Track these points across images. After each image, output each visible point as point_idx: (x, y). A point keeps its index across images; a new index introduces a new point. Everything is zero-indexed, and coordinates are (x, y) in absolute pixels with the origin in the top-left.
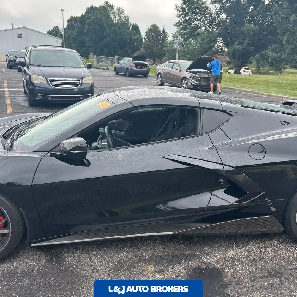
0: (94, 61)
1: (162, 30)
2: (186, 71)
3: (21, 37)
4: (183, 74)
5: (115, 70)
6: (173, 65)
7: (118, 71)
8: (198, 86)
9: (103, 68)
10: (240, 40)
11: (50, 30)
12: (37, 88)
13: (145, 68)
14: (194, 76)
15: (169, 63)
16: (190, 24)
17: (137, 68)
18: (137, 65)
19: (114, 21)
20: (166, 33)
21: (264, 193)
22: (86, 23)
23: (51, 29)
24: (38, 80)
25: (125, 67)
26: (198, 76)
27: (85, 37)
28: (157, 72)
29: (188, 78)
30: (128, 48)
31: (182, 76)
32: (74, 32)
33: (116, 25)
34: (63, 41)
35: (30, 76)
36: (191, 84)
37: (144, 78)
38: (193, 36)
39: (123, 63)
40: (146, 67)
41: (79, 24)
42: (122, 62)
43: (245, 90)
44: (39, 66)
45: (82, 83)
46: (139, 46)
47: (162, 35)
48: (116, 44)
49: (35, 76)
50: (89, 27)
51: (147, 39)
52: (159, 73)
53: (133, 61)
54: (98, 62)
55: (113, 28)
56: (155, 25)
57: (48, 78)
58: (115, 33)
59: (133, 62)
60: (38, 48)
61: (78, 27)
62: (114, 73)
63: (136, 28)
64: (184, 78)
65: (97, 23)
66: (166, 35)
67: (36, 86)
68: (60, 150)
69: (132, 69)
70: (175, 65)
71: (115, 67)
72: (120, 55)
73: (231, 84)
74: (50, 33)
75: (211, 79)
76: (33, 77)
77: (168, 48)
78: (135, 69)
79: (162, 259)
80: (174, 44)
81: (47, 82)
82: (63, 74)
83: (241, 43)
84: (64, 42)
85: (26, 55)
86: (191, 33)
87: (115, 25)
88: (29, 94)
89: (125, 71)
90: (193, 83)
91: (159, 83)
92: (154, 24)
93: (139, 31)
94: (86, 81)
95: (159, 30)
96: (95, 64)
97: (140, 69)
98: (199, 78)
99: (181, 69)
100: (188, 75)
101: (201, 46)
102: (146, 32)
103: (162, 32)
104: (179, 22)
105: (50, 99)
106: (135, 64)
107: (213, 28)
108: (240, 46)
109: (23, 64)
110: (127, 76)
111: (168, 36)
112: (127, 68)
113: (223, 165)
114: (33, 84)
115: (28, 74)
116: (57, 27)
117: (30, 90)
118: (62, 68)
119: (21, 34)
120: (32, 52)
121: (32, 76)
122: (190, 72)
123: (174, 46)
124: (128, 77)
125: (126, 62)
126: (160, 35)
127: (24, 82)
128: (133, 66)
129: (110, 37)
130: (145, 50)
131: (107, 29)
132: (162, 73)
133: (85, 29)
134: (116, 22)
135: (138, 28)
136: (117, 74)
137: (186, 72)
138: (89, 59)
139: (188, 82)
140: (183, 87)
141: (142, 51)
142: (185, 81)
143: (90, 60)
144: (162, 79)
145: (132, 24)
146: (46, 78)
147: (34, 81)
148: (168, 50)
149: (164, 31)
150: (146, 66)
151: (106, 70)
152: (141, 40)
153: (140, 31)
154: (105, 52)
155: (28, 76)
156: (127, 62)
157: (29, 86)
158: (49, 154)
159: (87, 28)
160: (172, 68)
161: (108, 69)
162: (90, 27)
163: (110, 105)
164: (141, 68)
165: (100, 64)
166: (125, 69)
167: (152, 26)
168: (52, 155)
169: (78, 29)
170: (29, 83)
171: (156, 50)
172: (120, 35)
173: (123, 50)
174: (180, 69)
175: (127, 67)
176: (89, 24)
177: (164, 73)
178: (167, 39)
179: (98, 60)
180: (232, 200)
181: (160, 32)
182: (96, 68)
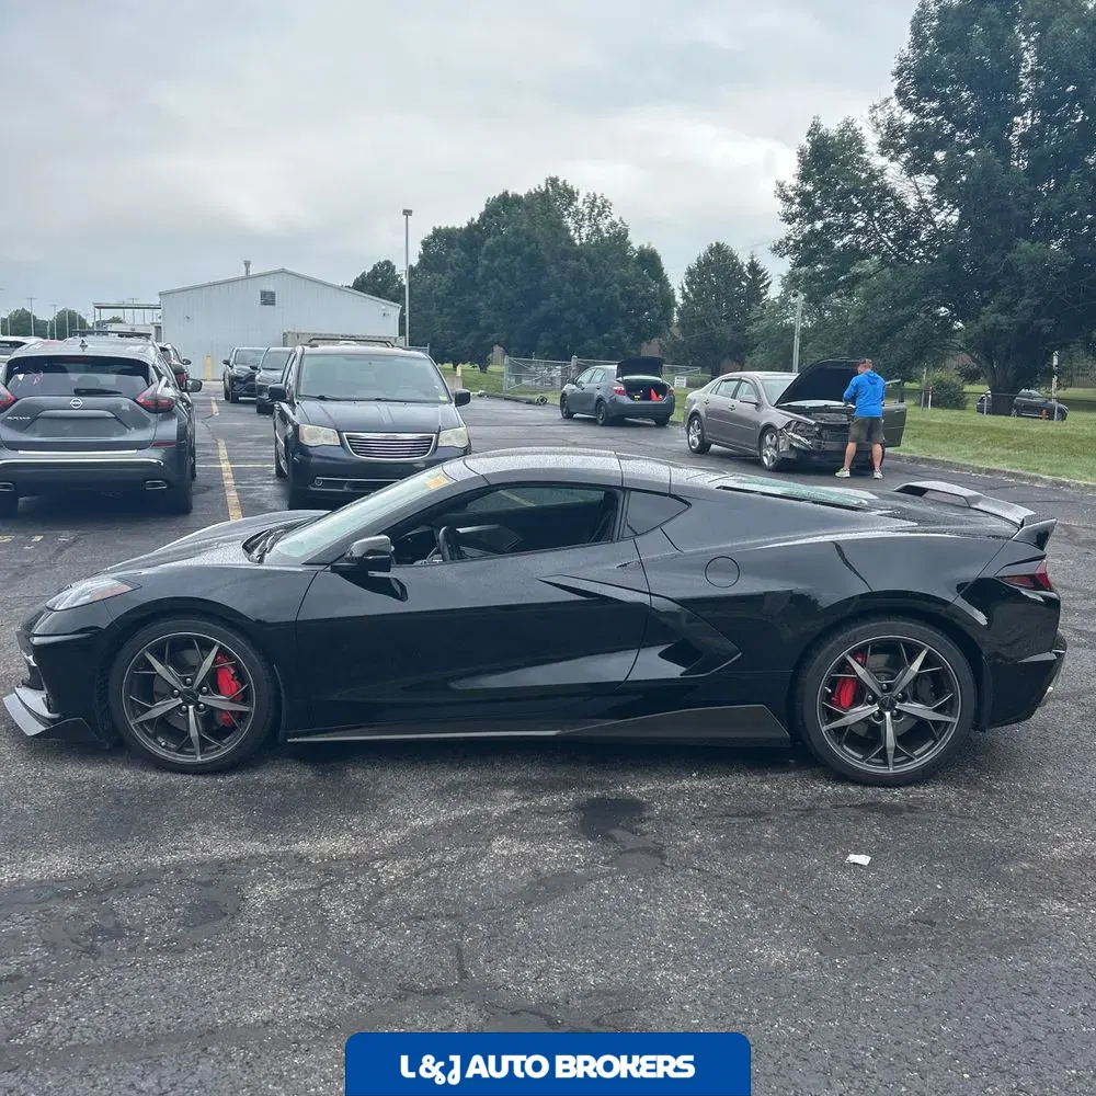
0: (502, 374)
1: (747, 261)
2: (777, 406)
3: (272, 303)
4: (766, 416)
5: (562, 405)
6: (738, 387)
7: (571, 409)
8: (813, 452)
9: (529, 397)
10: (1003, 297)
11: (363, 275)
12: (313, 460)
13: (661, 396)
14: (798, 423)
15: (726, 381)
16: (828, 245)
17: (633, 399)
18: (631, 388)
19: (577, 242)
20: (762, 271)
21: (740, 654)
22: (484, 249)
23: (369, 269)
24: (319, 438)
25: (592, 395)
26: (813, 422)
27: (478, 295)
28: (689, 409)
29: (779, 428)
30: (621, 330)
31: (763, 423)
32: (445, 279)
33: (582, 255)
34: (403, 310)
35: (296, 428)
36: (791, 446)
37: (658, 430)
38: (840, 283)
39: (589, 382)
40: (664, 395)
41: (457, 254)
42: (584, 378)
43: (980, 466)
44: (322, 398)
45: (436, 447)
46: (660, 319)
47: (746, 279)
48: (581, 316)
49: (309, 426)
50: (492, 261)
51: (691, 296)
52: (695, 414)
53: (618, 377)
54: (518, 380)
55: (573, 264)
56: (722, 246)
57: (344, 434)
58: (578, 279)
59: (620, 379)
60: (322, 348)
61: (457, 265)
62: (558, 415)
63: (650, 260)
64: (769, 428)
65: (517, 250)
66: (762, 280)
67: (309, 455)
68: (348, 560)
69: (614, 402)
70: (745, 387)
71: (564, 395)
72: (594, 353)
73: (943, 447)
74: (362, 285)
75: (854, 431)
76: (305, 429)
77: (764, 324)
78: (626, 400)
79: (536, 783)
80: (787, 308)
81: (342, 445)
82: (386, 420)
83: (1006, 308)
84: (407, 314)
85: (289, 365)
86: (831, 275)
87: (579, 254)
88: (290, 476)
89: (592, 406)
90: (795, 444)
91: (694, 443)
92: (717, 244)
93: (662, 269)
94: (449, 439)
95: (736, 264)
96: (508, 381)
97: (643, 398)
98: (817, 429)
99: (759, 398)
100: (779, 418)
101: (861, 321)
102: (690, 272)
103: (745, 269)
104: (788, 239)
105: (346, 489)
106: (626, 383)
107: (911, 254)
108: (1003, 319)
109: (279, 395)
110: (601, 422)
111: (770, 283)
112: (600, 399)
113: (651, 594)
114: (303, 449)
115: (292, 422)
116: (388, 263)
117: (294, 466)
118: (383, 406)
119: (272, 295)
120: (306, 359)
121: (302, 425)
122: (789, 409)
123: (788, 317)
124: (603, 425)
125: (598, 378)
126: (739, 281)
127: (277, 441)
128: (620, 392)
129: (559, 292)
130: (685, 334)
131: (552, 269)
132: (703, 414)
133: (480, 270)
134: (582, 244)
135: (659, 259)
136: (569, 416)
137: (774, 411)
138: (491, 368)
139: (782, 441)
140: (766, 455)
141: (674, 337)
142: (772, 438)
143: (492, 373)
144: (702, 431)
145: (636, 248)
146: (338, 432)
147: (307, 441)
148: (767, 330)
149: (753, 267)
150: (661, 389)
151: (537, 404)
152: (668, 301)
153: (665, 271)
154: (543, 343)
155: (290, 428)
156: (602, 378)
157: (293, 456)
158: (329, 568)
159: (487, 267)
160: (734, 397)
161: (543, 402)
162: (496, 264)
163: (446, 482)
164: (647, 397)
165: (524, 382)
166: (595, 402)
167: (711, 250)
168: (335, 570)
169: (457, 269)
170: (292, 446)
171: (725, 331)
172: (594, 286)
173: (606, 335)
174: (755, 401)
175: (599, 393)
176: (492, 254)
177: (710, 413)
178: (766, 293)
179: (517, 372)
180: (675, 671)
181: (741, 268)
182: (506, 399)
